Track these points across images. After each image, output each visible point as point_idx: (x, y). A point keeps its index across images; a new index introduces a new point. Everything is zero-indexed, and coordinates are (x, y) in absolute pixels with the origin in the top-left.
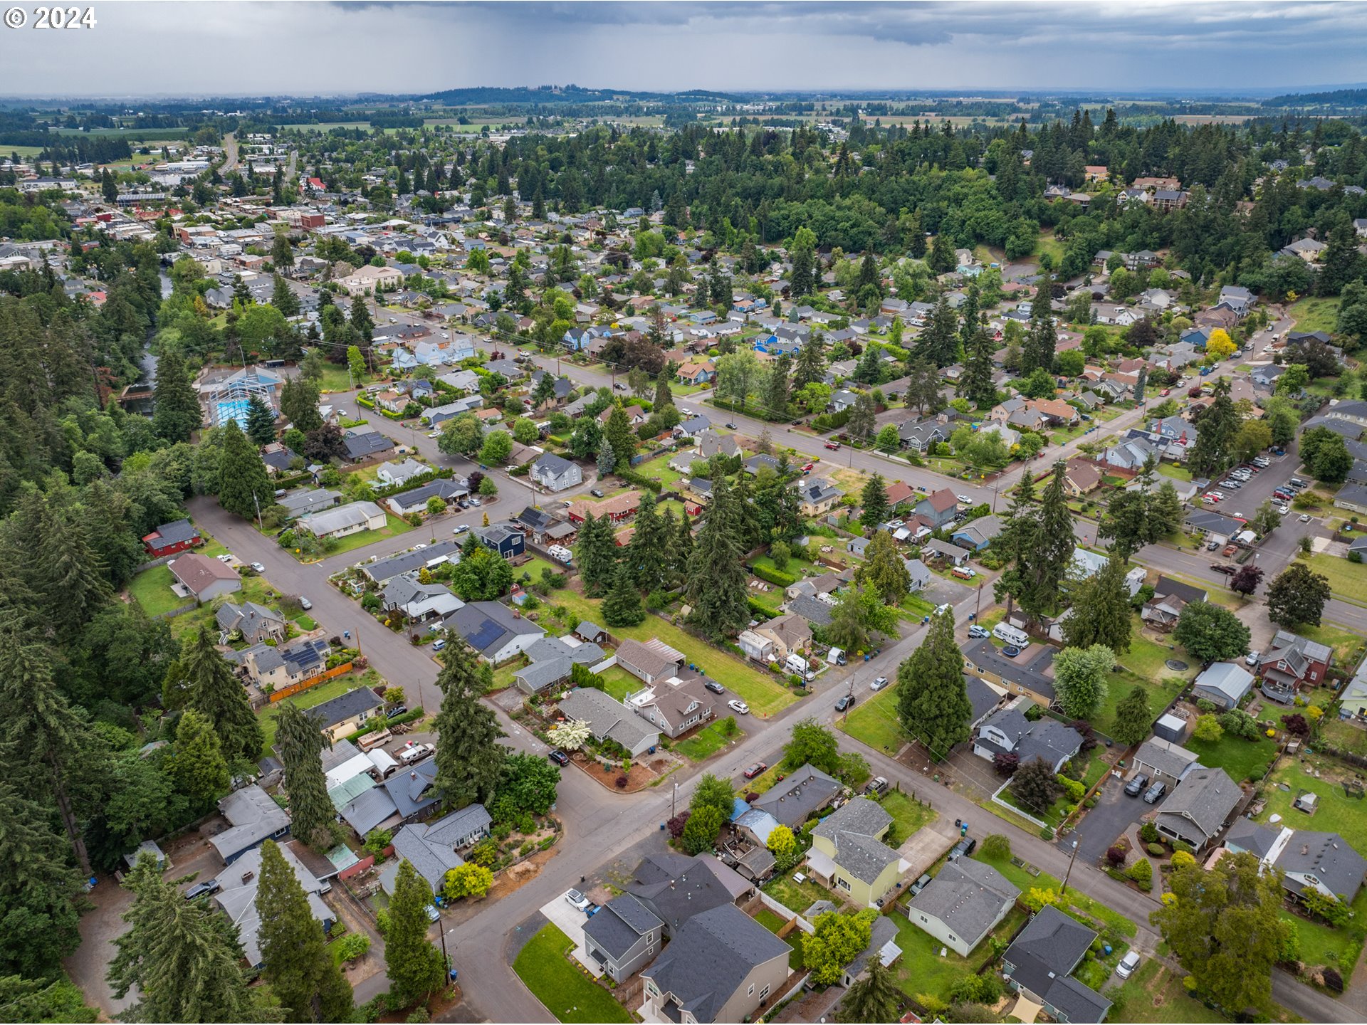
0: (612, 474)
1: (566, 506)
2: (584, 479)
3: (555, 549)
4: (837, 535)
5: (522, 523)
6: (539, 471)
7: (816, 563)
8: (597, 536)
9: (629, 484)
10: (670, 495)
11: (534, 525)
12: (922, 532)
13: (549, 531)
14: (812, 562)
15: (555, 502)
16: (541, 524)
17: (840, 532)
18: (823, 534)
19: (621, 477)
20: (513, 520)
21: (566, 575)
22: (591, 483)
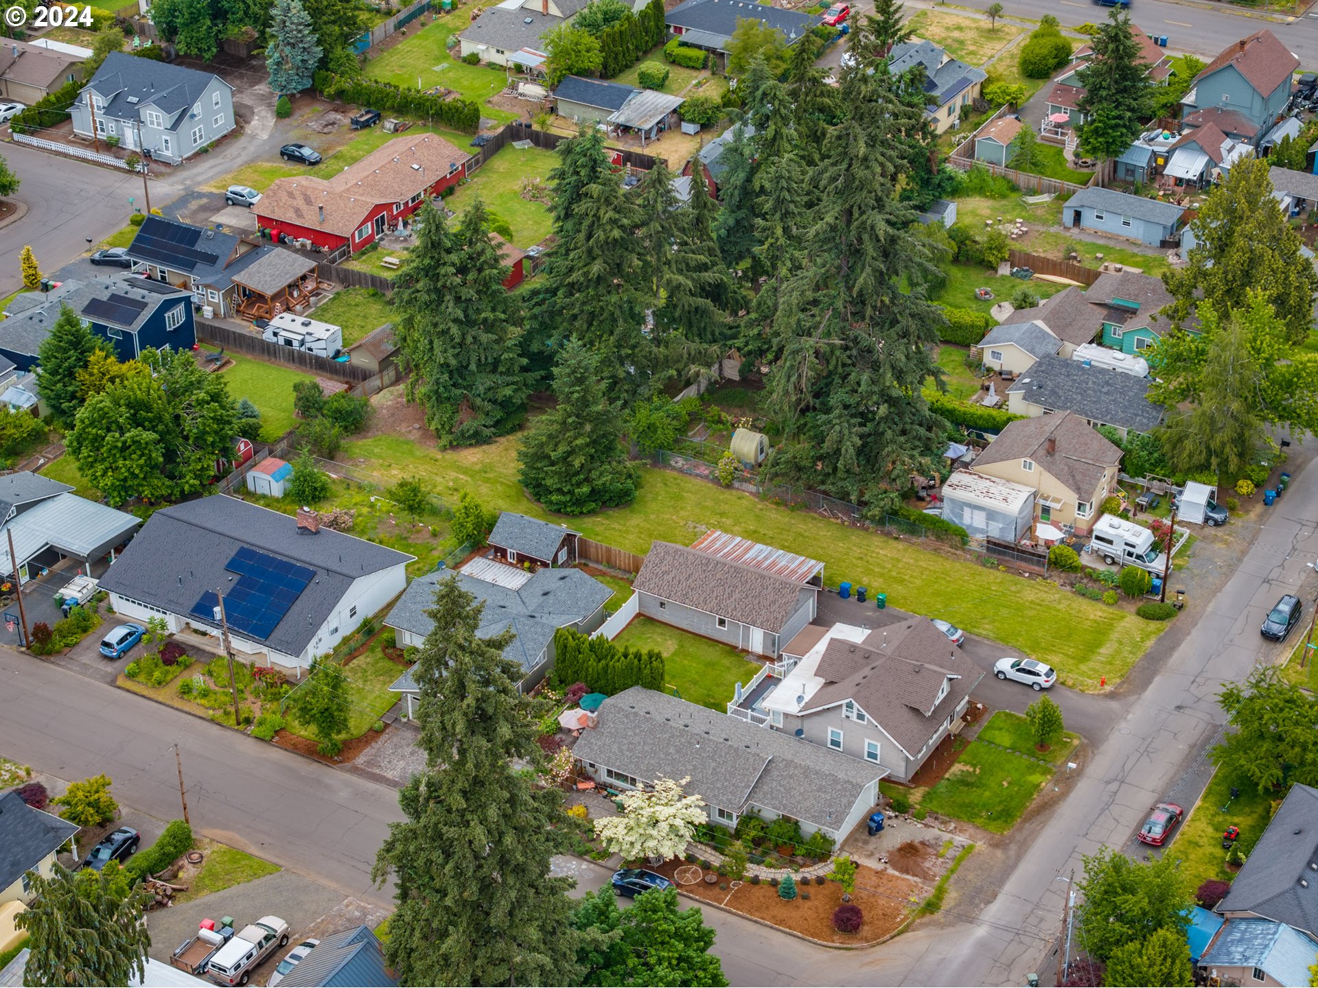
0: (312, 93)
1: (235, 201)
2: (241, 117)
3: (286, 325)
4: (1014, 188)
5: (144, 265)
6: (109, 110)
7: (1005, 270)
8: (462, 270)
9: (378, 117)
10: (514, 133)
11: (190, 266)
12: (1235, 152)
13: (242, 278)
14: (992, 268)
15: (190, 195)
16: (211, 259)
17: (1022, 178)
18: (981, 190)
19: (343, 99)
20: (107, 262)
21: (357, 392)
22: (263, 125)
